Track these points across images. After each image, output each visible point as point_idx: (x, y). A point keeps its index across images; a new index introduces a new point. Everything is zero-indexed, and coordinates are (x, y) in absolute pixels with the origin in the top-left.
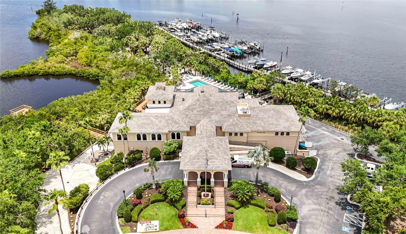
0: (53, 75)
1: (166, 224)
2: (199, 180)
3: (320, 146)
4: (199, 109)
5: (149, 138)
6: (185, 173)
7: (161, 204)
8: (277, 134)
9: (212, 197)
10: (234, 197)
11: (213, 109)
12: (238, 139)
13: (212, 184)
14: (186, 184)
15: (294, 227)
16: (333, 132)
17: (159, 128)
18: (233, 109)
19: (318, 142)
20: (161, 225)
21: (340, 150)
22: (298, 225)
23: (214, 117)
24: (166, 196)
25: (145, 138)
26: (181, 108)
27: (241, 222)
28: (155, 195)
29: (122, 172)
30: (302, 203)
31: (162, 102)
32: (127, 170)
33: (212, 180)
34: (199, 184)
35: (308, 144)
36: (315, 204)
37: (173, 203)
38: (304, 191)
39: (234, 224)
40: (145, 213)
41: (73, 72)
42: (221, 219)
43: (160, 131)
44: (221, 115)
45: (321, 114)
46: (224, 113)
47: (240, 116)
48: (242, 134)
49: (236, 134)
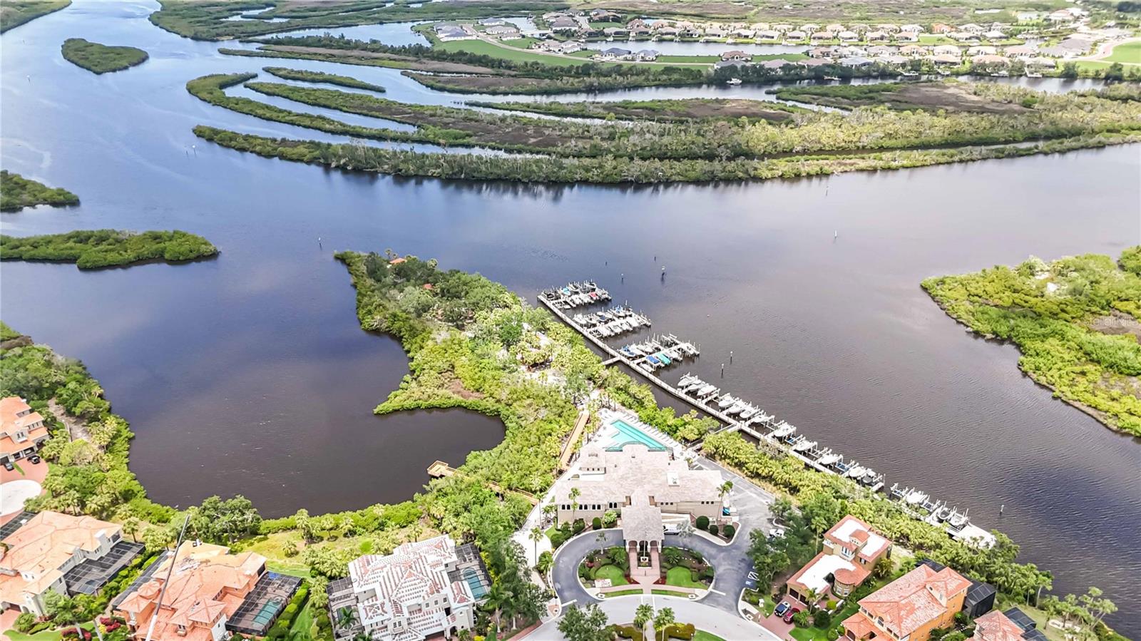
0: (439, 408)
1: (616, 582)
2: (638, 547)
3: (744, 510)
4: (632, 478)
5: (590, 508)
6: (627, 542)
7: (610, 567)
8: (703, 503)
9: (650, 560)
10: (668, 561)
11: (645, 478)
12: (669, 507)
13: (649, 550)
14: (627, 550)
15: (711, 582)
16: (760, 495)
17: (599, 499)
18: (663, 478)
19: (743, 506)
20: (613, 582)
21: (762, 514)
22: (714, 581)
23: (647, 487)
24: (614, 561)
25: (586, 508)
26: (615, 475)
27: (672, 579)
28: (605, 560)
29: (571, 540)
30: (720, 564)
31: (596, 469)
32: (575, 538)
33: (649, 547)
34: (638, 550)
35: (732, 510)
36: (729, 565)
37: (619, 565)
38: (722, 555)
39: (667, 581)
40: (598, 574)
41: (463, 404)
42: (658, 577)
43: (600, 503)
44: (653, 485)
45: (752, 472)
46: (655, 482)
47: (670, 486)
48: (672, 504)
49: (667, 504)
